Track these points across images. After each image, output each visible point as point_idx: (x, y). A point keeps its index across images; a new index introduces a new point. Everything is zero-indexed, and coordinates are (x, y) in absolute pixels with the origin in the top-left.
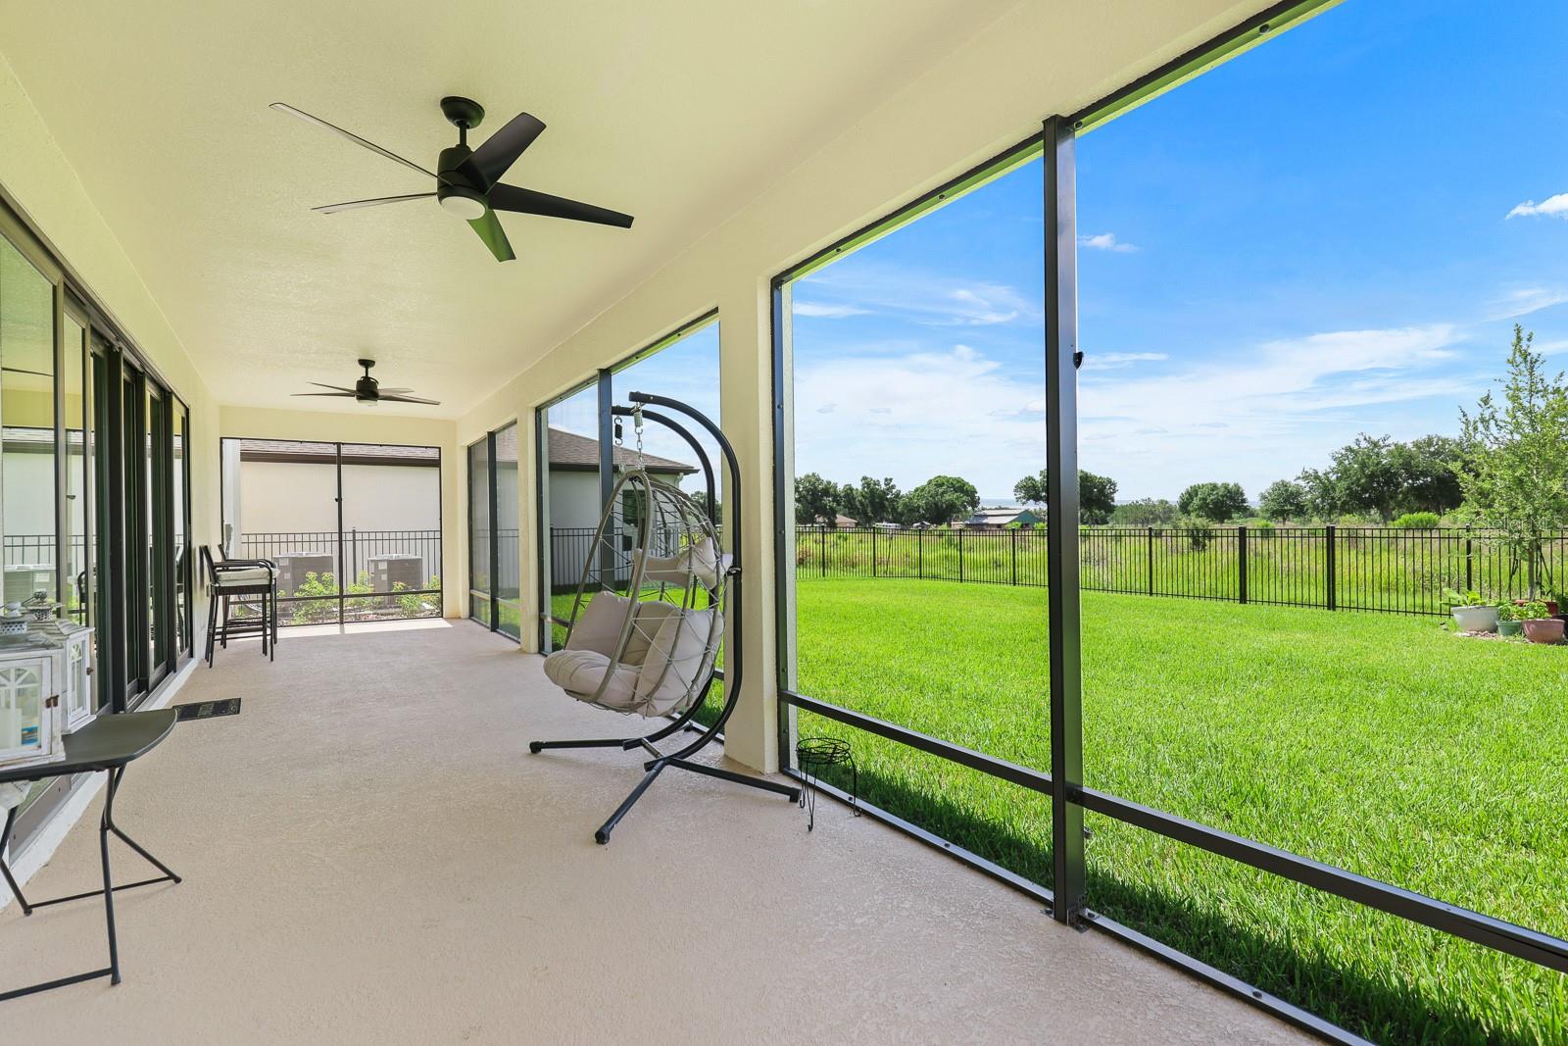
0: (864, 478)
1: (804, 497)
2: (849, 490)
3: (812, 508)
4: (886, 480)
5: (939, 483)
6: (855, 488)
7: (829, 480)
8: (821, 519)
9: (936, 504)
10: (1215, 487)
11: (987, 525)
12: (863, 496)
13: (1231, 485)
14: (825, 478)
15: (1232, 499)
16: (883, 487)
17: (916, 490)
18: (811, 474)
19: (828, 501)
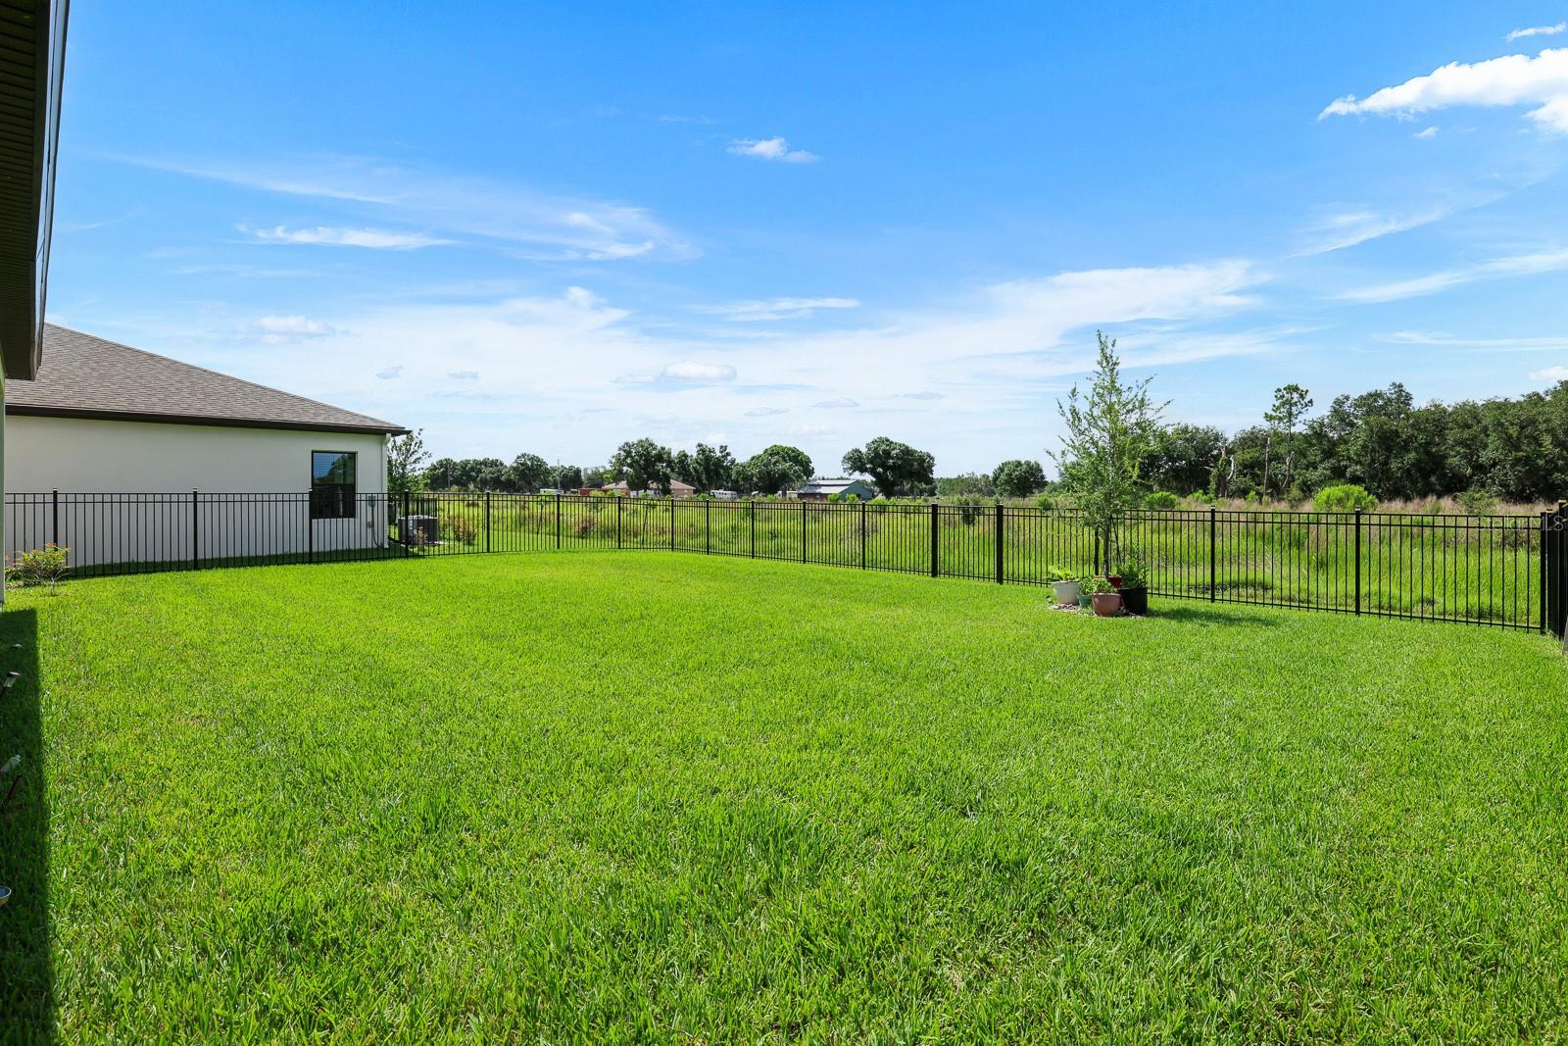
0: (699, 445)
1: (637, 462)
2: (684, 456)
3: (645, 473)
4: (722, 447)
5: (774, 452)
6: (689, 454)
7: (664, 445)
8: (654, 486)
9: (769, 473)
10: (1019, 464)
11: (820, 494)
12: (697, 463)
13: (1033, 462)
14: (659, 444)
15: (1033, 475)
16: (718, 454)
17: (753, 458)
18: (644, 439)
19: (661, 467)
